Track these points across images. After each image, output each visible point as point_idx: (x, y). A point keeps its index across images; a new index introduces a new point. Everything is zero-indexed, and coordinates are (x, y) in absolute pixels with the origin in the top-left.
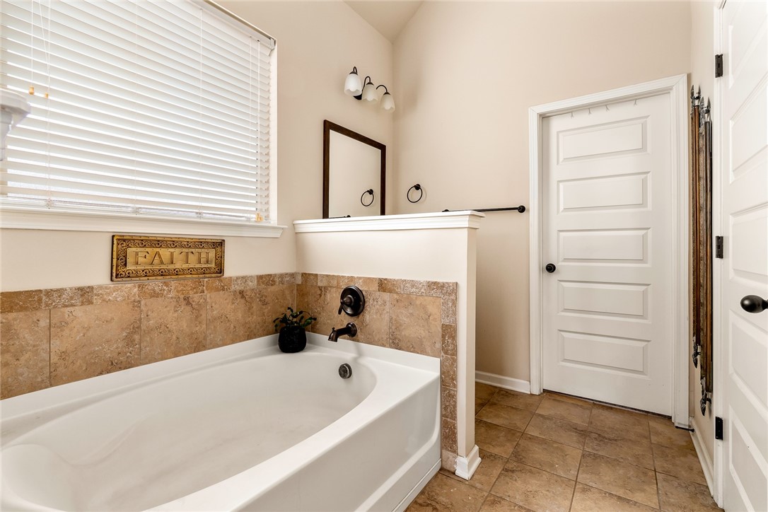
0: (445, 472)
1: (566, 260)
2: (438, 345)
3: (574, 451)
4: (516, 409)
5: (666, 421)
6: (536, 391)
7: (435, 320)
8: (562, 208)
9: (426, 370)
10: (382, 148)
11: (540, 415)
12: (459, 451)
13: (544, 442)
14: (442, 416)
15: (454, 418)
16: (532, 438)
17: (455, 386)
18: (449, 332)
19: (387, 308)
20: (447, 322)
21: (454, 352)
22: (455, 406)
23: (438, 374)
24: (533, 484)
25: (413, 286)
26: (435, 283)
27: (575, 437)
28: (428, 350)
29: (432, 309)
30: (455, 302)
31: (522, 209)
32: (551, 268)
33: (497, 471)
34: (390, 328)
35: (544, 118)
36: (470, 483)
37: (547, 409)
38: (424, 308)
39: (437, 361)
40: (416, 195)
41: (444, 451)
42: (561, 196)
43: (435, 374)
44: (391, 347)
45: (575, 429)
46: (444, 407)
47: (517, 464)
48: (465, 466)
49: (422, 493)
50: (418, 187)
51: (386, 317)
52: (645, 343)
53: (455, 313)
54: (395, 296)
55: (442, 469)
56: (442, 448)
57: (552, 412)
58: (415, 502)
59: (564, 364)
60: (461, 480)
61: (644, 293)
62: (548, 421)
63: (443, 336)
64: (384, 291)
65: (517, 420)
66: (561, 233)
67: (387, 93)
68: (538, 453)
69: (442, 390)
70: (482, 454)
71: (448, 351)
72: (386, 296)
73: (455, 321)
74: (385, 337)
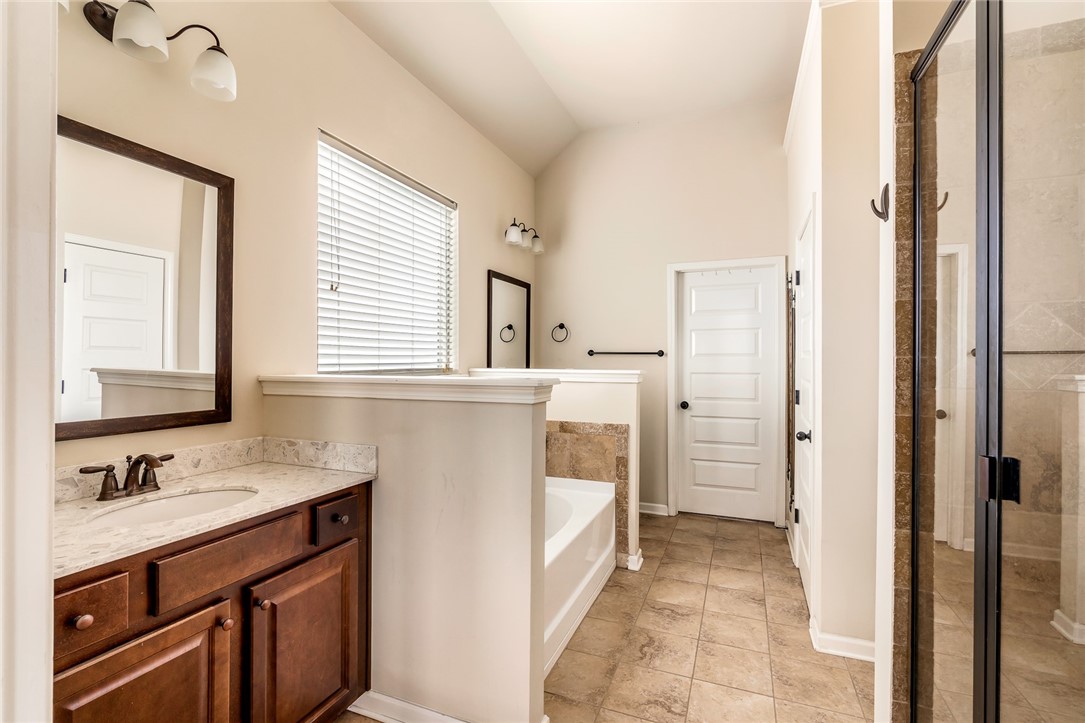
0: (620, 569)
1: (697, 398)
2: (613, 473)
3: (707, 548)
4: (659, 527)
5: (770, 525)
6: (673, 513)
7: (610, 453)
8: (693, 354)
9: (603, 493)
10: (527, 286)
11: (678, 530)
12: (630, 552)
13: (685, 545)
14: (617, 527)
15: (626, 527)
16: (676, 544)
17: (627, 503)
18: (622, 462)
19: (568, 445)
20: (620, 455)
21: (626, 478)
22: (627, 518)
23: (613, 495)
24: (683, 568)
25: (591, 428)
26: (610, 425)
27: (707, 541)
28: (605, 477)
29: (607, 445)
30: (626, 440)
31: (661, 353)
32: (684, 405)
33: (656, 564)
34: (571, 462)
35: (679, 274)
36: (640, 572)
37: (683, 524)
38: (601, 444)
39: (612, 486)
40: (560, 334)
41: (618, 554)
42: (694, 344)
43: (612, 495)
44: (571, 477)
45: (707, 536)
46: (618, 520)
47: (669, 559)
48: (634, 562)
49: (609, 580)
50: (562, 326)
51: (567, 453)
52: (756, 466)
53: (627, 448)
54: (575, 436)
55: (617, 567)
56: (617, 552)
57: (688, 527)
58: (606, 585)
59: (695, 487)
60: (634, 572)
61: (756, 425)
62: (686, 534)
63: (618, 466)
64: (565, 432)
65: (662, 534)
66: (694, 376)
67: (536, 236)
68: (681, 552)
69: (617, 507)
70: (644, 556)
71: (622, 477)
72: (567, 436)
73: (627, 454)
74: (566, 470)
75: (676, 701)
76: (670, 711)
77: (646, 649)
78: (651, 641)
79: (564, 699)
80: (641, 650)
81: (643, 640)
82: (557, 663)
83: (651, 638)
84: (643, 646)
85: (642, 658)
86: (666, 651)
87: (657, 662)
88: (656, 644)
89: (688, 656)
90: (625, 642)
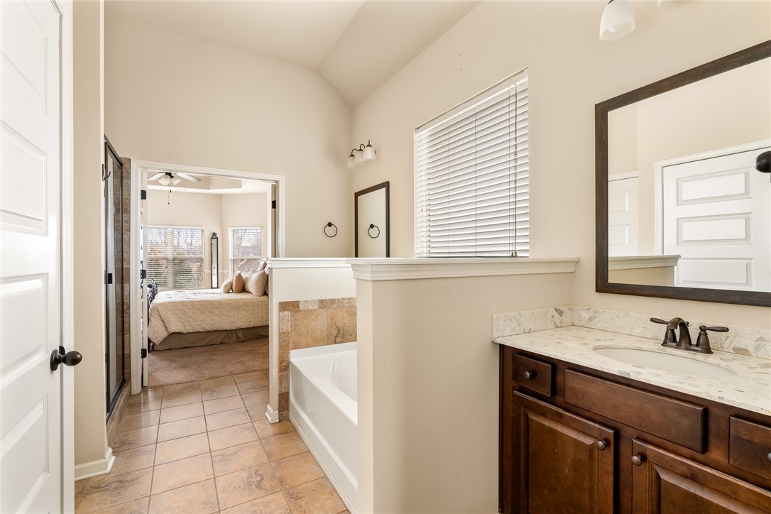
75: (221, 461)
76: (222, 455)
77: (259, 478)
78: (259, 486)
79: (280, 434)
80: (261, 476)
81: (266, 484)
82: (303, 442)
83: (261, 488)
84: (262, 479)
85: (257, 471)
86: (243, 485)
87: (244, 474)
88: (254, 487)
89: (224, 491)
90: (277, 474)
